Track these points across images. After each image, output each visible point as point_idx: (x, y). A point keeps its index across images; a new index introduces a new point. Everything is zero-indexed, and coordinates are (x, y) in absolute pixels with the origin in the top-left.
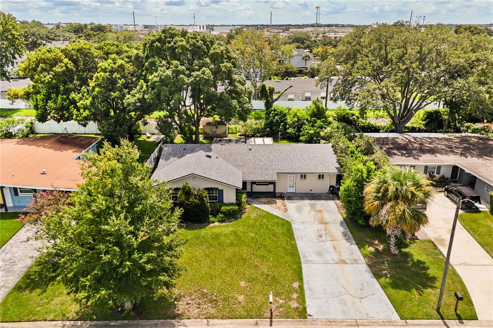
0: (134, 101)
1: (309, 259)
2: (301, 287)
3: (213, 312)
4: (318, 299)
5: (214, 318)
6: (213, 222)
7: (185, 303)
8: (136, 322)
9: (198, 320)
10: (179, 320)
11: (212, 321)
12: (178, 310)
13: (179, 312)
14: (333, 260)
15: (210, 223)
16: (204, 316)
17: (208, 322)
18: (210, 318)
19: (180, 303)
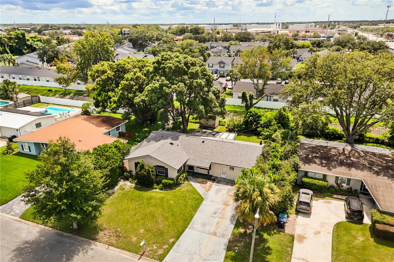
0: (138, 101)
1: (195, 226)
2: (174, 243)
3: (114, 243)
4: (178, 252)
5: (112, 246)
6: (156, 189)
7: (104, 233)
8: (75, 236)
9: (104, 245)
10: (95, 242)
11: (111, 248)
12: (98, 236)
13: (98, 238)
14: (209, 231)
15: (153, 189)
16: (108, 244)
17: (108, 247)
18: (110, 245)
19: (102, 233)
